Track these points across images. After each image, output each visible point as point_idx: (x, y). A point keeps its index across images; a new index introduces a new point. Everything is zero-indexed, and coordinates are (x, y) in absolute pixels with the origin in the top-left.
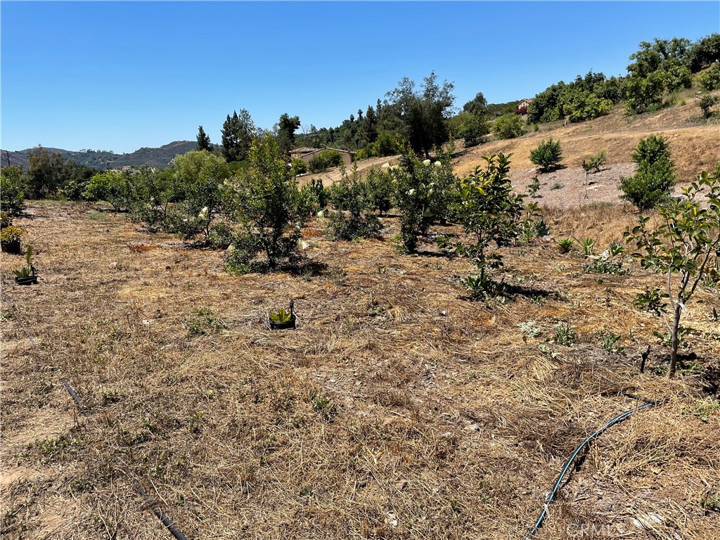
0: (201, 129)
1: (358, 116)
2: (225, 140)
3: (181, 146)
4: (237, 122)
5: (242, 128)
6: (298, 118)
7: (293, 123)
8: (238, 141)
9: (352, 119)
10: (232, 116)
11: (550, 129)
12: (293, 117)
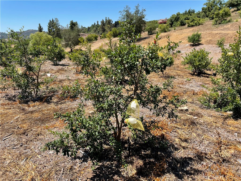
0: (40, 25)
1: (97, 23)
2: (49, 30)
3: (31, 31)
4: (53, 23)
5: (55, 25)
6: (77, 22)
7: (75, 24)
8: (54, 30)
9: (95, 24)
10: (51, 20)
11: (181, 29)
12: (75, 22)
